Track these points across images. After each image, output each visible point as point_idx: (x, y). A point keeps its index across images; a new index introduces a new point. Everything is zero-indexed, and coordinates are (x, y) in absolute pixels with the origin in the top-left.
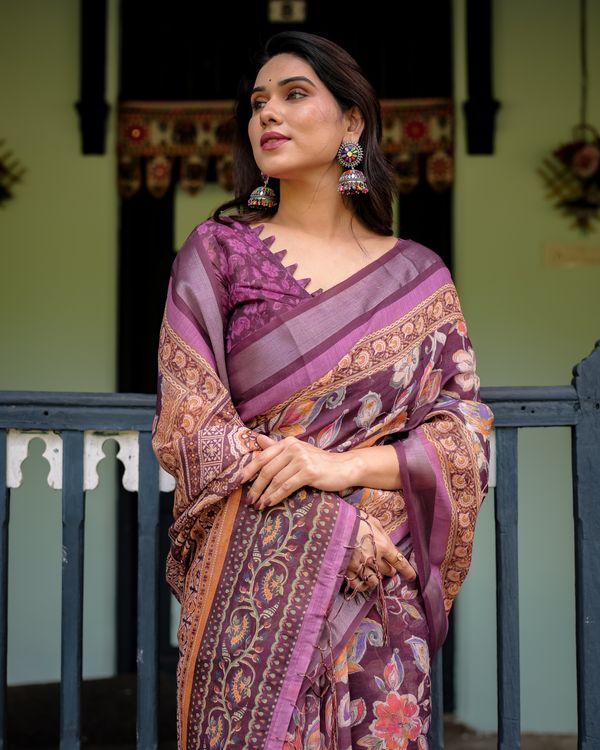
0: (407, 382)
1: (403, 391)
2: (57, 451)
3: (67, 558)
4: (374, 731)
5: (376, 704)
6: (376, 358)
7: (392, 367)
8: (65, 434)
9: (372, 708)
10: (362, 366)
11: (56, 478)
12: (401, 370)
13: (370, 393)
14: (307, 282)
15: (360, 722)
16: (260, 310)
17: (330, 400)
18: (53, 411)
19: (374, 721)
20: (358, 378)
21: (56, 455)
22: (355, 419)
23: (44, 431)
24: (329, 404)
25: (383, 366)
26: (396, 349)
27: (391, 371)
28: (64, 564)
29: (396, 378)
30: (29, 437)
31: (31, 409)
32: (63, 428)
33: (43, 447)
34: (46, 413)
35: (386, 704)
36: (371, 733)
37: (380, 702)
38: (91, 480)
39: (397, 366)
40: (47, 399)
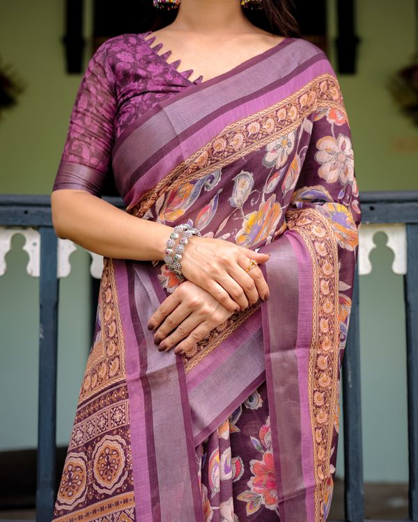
0: (280, 164)
1: (275, 171)
2: (35, 244)
3: (44, 334)
4: (253, 488)
5: (253, 462)
6: (250, 139)
7: (264, 147)
8: (42, 230)
9: (249, 466)
10: (236, 148)
11: (34, 268)
12: (274, 151)
13: (242, 172)
14: (190, 73)
15: (238, 479)
16: (144, 99)
17: (208, 183)
18: (32, 210)
19: (252, 478)
20: (233, 159)
21: (34, 248)
22: (230, 199)
23: (24, 227)
24: (207, 186)
25: (256, 147)
26: (269, 131)
27: (263, 151)
28: (41, 339)
29: (269, 158)
30: (12, 233)
31: (13, 209)
32: (40, 224)
33: (23, 241)
34: (26, 212)
35: (262, 463)
36: (249, 489)
37: (257, 461)
38: (64, 269)
39: (270, 147)
40: (27, 200)
